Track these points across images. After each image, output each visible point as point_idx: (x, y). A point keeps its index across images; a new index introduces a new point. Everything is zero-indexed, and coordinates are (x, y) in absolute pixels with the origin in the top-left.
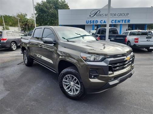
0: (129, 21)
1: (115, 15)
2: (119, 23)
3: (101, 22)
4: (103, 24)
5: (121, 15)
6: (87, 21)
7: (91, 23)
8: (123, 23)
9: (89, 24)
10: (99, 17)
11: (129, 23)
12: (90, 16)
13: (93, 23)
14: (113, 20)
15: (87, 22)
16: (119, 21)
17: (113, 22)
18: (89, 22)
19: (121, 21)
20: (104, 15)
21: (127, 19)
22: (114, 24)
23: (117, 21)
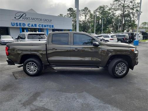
0: (53, 26)
1: (41, 20)
2: (45, 28)
3: (29, 25)
4: (31, 27)
5: (46, 20)
6: (12, 23)
7: (17, 25)
8: (49, 28)
9: (15, 26)
10: (26, 20)
11: (53, 28)
12: (15, 18)
13: (20, 26)
14: (40, 25)
15: (13, 25)
16: (45, 26)
17: (40, 26)
18: (15, 25)
19: (47, 26)
20: (31, 18)
21: (51, 24)
22: (41, 28)
23: (44, 25)
